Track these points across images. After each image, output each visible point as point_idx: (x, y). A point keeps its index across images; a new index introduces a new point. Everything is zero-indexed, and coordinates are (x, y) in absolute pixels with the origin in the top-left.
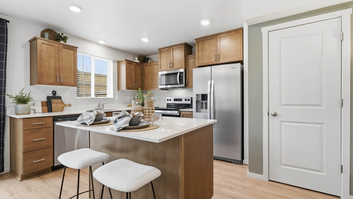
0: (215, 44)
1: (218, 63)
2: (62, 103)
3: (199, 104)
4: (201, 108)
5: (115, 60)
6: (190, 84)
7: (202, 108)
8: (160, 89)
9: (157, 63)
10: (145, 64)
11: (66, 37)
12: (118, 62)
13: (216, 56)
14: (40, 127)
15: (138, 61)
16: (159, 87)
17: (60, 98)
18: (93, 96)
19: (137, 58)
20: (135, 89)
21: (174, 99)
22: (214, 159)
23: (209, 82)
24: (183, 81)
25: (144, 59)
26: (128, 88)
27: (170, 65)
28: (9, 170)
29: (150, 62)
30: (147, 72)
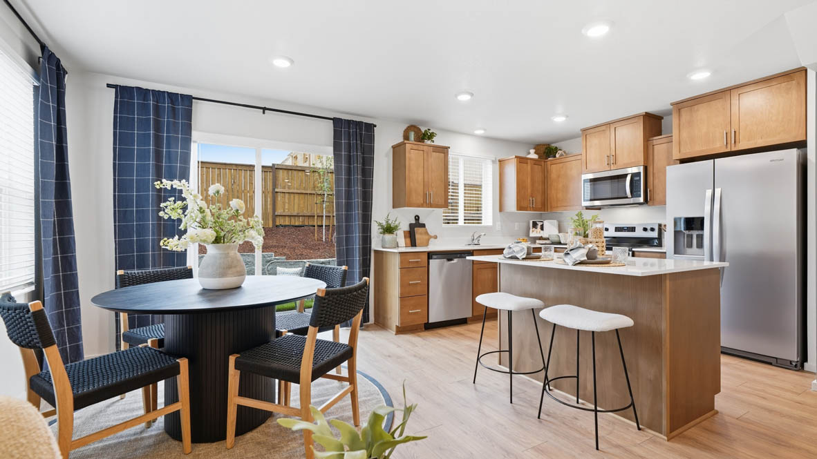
0: (724, 109)
1: (733, 149)
2: (427, 233)
3: (682, 239)
4: (688, 247)
5: (495, 158)
6: (658, 197)
7: (690, 246)
9: (579, 157)
10: (549, 161)
11: (433, 133)
12: (500, 161)
13: (729, 135)
14: (415, 265)
15: (536, 157)
16: (583, 205)
17: (423, 226)
18: (461, 222)
19: (532, 151)
20: (532, 208)
21: (616, 228)
22: (722, 353)
23: (709, 193)
24: (640, 191)
25: (547, 151)
26: (520, 207)
27: (609, 160)
28: (373, 322)
29: (562, 155)
30: (554, 175)
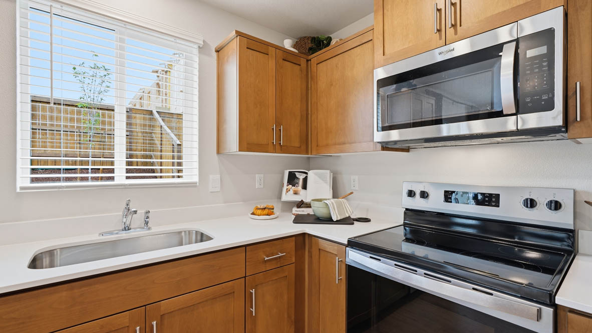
5: (204, 41)
8: (379, 146)
9: (368, 37)
10: (315, 57)
12: (217, 51)
16: (375, 140)
19: (288, 42)
20: (278, 147)
26: (246, 144)
27: (441, 19)
